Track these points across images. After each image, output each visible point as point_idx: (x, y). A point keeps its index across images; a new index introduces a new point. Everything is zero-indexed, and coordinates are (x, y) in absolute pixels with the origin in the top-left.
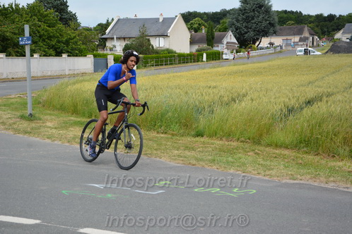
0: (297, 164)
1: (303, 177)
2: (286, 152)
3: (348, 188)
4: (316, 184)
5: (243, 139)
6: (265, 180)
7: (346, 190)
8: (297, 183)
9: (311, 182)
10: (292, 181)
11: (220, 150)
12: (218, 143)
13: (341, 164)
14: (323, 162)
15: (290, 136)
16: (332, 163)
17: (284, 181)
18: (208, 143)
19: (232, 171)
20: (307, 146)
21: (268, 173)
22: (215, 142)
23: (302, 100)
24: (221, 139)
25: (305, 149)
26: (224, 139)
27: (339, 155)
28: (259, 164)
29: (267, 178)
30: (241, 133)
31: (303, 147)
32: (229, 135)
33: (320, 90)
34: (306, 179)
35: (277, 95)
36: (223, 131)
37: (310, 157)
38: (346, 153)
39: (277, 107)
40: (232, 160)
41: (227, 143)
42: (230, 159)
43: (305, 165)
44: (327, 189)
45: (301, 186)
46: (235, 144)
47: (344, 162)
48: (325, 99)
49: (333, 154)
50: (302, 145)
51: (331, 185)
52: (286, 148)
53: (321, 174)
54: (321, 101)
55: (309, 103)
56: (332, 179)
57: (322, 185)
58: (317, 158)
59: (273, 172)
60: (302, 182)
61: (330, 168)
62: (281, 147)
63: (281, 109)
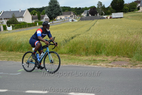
0: (68, 59)
1: (70, 63)
2: (65, 55)
3: (84, 65)
4: (74, 65)
7: (83, 66)
8: (68, 66)
10: (66, 65)
13: (82, 58)
14: (77, 57)
15: (66, 49)
17: (64, 65)
20: (72, 53)
23: (70, 37)
25: (71, 54)
27: (82, 55)
31: (71, 53)
33: (76, 33)
34: (71, 64)
37: (73, 56)
38: (84, 54)
39: (62, 40)
43: (71, 59)
44: (77, 66)
45: (69, 66)
48: (77, 36)
49: (80, 55)
50: (70, 52)
51: (79, 65)
52: (65, 54)
53: (76, 62)
55: (72, 38)
56: (79, 63)
57: (76, 65)
58: (75, 56)
60: (69, 65)
61: (79, 59)
62: (63, 54)
63: (63, 41)
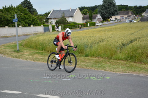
0: (127, 66)
1: (129, 72)
2: (122, 62)
4: (135, 74)
5: (104, 57)
6: (114, 73)
7: (147, 76)
8: (127, 74)
9: (132, 74)
10: (125, 73)
11: (95, 62)
12: (94, 59)
13: (145, 66)
14: (138, 65)
15: (124, 55)
16: (141, 66)
17: (121, 74)
18: (90, 59)
19: (100, 70)
21: (115, 70)
22: (93, 58)
23: (129, 40)
24: (96, 57)
25: (130, 60)
26: (97, 57)
27: (144, 62)
28: (111, 67)
29: (114, 72)
30: (104, 55)
32: (99, 56)
33: (136, 36)
34: (130, 73)
35: (118, 39)
36: (96, 54)
37: (132, 64)
39: (118, 44)
40: (100, 66)
41: (98, 59)
42: (99, 65)
43: (130, 67)
44: (139, 76)
46: (101, 59)
47: (146, 65)
48: (138, 40)
49: (142, 62)
50: (129, 59)
51: (141, 75)
52: (122, 60)
53: (137, 70)
54: (136, 40)
55: (132, 41)
56: (141, 72)
57: (137, 75)
58: (135, 64)
59: (117, 70)
60: (129, 74)
61: (141, 68)
62: (120, 60)
63: (120, 45)
